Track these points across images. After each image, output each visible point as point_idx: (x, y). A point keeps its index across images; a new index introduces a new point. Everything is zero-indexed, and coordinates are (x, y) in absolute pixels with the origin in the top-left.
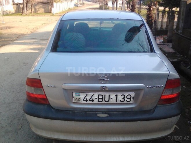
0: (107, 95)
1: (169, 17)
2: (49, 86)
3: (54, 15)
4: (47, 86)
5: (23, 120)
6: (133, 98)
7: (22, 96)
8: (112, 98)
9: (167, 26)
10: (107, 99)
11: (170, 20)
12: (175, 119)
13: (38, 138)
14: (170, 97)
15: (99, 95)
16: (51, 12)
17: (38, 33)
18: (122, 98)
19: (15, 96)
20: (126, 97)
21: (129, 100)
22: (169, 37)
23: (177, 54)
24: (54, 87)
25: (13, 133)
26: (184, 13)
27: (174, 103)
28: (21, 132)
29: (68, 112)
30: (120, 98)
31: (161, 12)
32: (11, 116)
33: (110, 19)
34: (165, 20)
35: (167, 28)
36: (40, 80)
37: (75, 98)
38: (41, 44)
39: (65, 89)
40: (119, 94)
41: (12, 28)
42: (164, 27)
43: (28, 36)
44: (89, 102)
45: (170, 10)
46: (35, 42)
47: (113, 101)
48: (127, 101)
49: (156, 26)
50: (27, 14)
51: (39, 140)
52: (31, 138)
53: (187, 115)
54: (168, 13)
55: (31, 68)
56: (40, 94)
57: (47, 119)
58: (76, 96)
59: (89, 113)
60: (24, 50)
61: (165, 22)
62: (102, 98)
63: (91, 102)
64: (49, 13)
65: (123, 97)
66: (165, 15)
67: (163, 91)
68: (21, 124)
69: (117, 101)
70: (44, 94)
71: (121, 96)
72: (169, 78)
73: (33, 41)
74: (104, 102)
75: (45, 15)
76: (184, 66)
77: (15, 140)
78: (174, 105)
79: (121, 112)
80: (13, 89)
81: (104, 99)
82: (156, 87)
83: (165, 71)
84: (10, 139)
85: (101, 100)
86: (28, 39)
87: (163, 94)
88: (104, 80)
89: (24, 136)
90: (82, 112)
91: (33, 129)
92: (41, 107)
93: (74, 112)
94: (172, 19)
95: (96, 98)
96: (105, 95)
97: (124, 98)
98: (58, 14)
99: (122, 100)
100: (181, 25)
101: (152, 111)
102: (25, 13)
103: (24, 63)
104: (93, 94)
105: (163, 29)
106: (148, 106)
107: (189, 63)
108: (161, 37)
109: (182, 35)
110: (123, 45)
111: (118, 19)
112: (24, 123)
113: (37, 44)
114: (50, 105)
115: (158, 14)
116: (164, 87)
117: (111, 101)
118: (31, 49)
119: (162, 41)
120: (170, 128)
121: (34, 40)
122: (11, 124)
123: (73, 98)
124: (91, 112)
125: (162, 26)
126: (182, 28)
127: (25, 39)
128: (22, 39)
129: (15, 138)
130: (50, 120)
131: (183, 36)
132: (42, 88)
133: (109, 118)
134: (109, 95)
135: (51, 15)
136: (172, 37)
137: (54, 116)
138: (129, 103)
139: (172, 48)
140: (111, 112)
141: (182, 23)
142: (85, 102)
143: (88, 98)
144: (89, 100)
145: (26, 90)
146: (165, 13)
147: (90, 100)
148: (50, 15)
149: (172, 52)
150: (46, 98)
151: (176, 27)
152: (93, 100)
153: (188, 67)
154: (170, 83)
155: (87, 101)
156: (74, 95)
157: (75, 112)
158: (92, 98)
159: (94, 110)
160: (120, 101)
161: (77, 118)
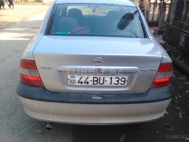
0: (102, 78)
1: (161, 8)
2: (43, 68)
3: (45, 4)
4: (42, 67)
5: (15, 105)
6: (127, 81)
7: (13, 83)
8: (106, 81)
9: (158, 18)
10: (101, 82)
11: (162, 11)
12: (167, 103)
13: (32, 122)
14: (163, 81)
15: (94, 78)
16: (42, 2)
17: (29, 22)
18: (117, 81)
19: (7, 83)
20: (120, 79)
21: (123, 83)
22: (160, 28)
23: (167, 45)
24: (49, 68)
25: (6, 117)
26: (176, 5)
27: (166, 87)
28: (14, 117)
29: (63, 94)
30: (114, 81)
31: (152, 3)
32: (3, 102)
33: (105, 4)
34: (156, 13)
35: (158, 19)
36: (34, 61)
37: (70, 80)
38: (32, 32)
39: (60, 71)
40: (114, 77)
41: (2, 16)
42: (155, 19)
43: (18, 24)
44: (83, 84)
45: (161, 2)
46: (26, 30)
47: (108, 83)
48: (121, 84)
49: (148, 17)
50: (17, 2)
51: (33, 125)
52: (24, 123)
53: (176, 101)
54: (160, 4)
55: (23, 52)
56: (35, 76)
57: (41, 101)
58: (71, 78)
59: (83, 96)
60: (15, 38)
61: (156, 14)
62: (97, 81)
63: (86, 84)
64: (40, 2)
65: (117, 79)
66: (156, 7)
67: (157, 74)
68: (14, 110)
69: (111, 84)
70: (38, 76)
71: (116, 78)
72: (162, 62)
73: (24, 30)
74: (98, 85)
75: (36, 4)
76: (174, 57)
77: (8, 125)
78: (166, 89)
79: (115, 95)
80: (4, 75)
81: (98, 81)
82: (150, 70)
83: (159, 55)
84: (2, 123)
85: (95, 83)
86: (19, 28)
87: (156, 78)
88: (99, 62)
89: (17, 120)
90: (77, 94)
91: (28, 112)
92: (35, 89)
93: (68, 94)
94: (163, 10)
95: (91, 81)
96: (100, 78)
97: (118, 81)
98: (49, 3)
99: (117, 83)
100: (172, 16)
101: (145, 94)
102: (15, 1)
103: (16, 51)
104: (88, 76)
105: (154, 21)
106: (142, 89)
107: (179, 54)
108: (152, 29)
109: (172, 26)
110: (116, 31)
111: (112, 4)
112: (16, 108)
113: (28, 32)
114: (44, 87)
115: (150, 6)
116: (157, 70)
117: (106, 84)
118: (22, 37)
119: (153, 32)
120: (161, 111)
121: (26, 29)
122: (4, 109)
123: (68, 80)
124: (86, 95)
125: (153, 17)
126: (173, 19)
127: (16, 27)
128: (13, 27)
129: (8, 122)
130: (45, 102)
131: (174, 27)
132: (36, 70)
133: (104, 101)
134: (104, 78)
135: (42, 4)
136: (163, 28)
137: (49, 98)
138: (122, 85)
139: (163, 39)
140: (105, 95)
141: (173, 14)
142: (80, 84)
143: (83, 80)
144: (83, 82)
145: (20, 72)
146: (157, 4)
147: (85, 83)
148: (40, 4)
149: (163, 43)
150: (40, 80)
151: (167, 19)
152: (88, 83)
153: (178, 58)
154: (163, 67)
155: (82, 84)
156: (69, 77)
157: (70, 94)
158: (87, 80)
159: (88, 93)
160: (115, 84)
161: (71, 100)
